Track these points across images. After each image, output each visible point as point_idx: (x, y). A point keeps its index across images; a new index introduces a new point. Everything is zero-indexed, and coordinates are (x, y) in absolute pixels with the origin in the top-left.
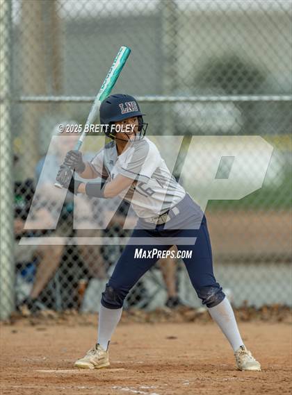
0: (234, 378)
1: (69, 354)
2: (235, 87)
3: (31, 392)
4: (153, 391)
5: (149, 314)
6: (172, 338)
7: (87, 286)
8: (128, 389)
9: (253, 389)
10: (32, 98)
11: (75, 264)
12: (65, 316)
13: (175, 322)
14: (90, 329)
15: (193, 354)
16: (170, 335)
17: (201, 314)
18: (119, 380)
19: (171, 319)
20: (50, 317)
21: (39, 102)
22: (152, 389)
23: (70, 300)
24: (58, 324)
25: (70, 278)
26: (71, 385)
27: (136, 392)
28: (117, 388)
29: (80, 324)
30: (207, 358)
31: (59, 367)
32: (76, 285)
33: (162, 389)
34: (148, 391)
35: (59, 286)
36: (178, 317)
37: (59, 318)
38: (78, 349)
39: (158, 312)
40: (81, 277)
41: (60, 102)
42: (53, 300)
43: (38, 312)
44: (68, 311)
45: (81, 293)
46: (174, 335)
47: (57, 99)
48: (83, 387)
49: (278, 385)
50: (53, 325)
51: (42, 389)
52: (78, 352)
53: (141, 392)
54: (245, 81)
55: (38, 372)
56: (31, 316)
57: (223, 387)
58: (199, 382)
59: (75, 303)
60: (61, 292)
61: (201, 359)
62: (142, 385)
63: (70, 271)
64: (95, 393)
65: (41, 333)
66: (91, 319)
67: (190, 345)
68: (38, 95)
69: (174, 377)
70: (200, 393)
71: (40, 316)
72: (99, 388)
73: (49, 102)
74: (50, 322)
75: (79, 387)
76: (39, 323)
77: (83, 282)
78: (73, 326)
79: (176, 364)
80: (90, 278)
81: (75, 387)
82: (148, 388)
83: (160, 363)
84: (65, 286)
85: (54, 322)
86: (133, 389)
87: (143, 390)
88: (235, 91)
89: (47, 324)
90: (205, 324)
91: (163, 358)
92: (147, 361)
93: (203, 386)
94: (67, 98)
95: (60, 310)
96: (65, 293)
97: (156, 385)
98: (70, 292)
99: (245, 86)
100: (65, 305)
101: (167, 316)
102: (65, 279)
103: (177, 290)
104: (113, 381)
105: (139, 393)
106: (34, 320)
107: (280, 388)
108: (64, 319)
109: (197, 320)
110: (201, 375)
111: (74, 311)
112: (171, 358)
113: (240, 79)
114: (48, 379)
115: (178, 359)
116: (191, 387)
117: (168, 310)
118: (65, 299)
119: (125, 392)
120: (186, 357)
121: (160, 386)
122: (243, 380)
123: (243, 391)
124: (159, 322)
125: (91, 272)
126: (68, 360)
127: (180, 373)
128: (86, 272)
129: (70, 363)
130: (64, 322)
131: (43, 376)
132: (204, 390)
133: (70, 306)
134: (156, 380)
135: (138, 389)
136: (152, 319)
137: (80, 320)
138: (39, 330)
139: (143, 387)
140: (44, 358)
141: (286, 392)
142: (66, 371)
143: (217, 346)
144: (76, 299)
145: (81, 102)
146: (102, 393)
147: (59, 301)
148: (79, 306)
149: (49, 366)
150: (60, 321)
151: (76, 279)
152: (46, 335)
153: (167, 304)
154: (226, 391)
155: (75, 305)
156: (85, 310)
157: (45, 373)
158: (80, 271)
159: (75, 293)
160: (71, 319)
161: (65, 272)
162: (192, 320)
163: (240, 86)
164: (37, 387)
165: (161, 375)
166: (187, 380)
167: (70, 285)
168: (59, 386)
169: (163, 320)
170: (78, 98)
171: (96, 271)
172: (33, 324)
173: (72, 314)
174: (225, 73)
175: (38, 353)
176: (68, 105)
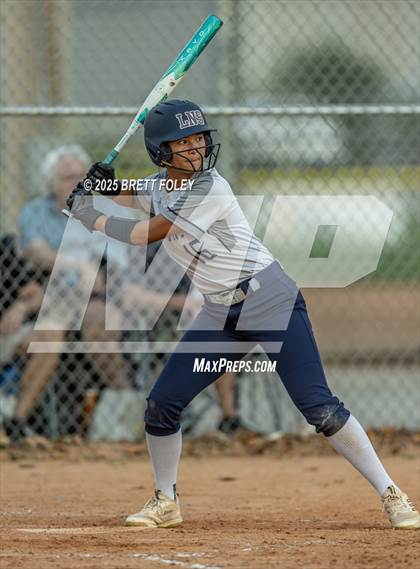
0: (320, 541)
1: (69, 504)
2: (326, 92)
3: (7, 563)
4: (196, 560)
5: (194, 442)
6: (228, 479)
7: (97, 399)
8: (157, 558)
9: (350, 558)
10: (12, 109)
11: (79, 366)
12: (64, 447)
13: (234, 455)
14: (102, 465)
15: (259, 505)
16: (225, 474)
17: (274, 443)
18: (143, 544)
19: (228, 451)
20: (41, 447)
21: (23, 115)
22: (194, 558)
23: (72, 420)
24: (53, 458)
25: (72, 388)
26: (69, 552)
27: (169, 562)
28: (140, 557)
29: (88, 459)
30: (280, 510)
31: (52, 524)
32: (80, 399)
33: (210, 558)
34: (187, 561)
35: (54, 400)
36: (238, 446)
37: (55, 449)
38: (83, 497)
39: (206, 440)
40: (88, 386)
41: (55, 115)
42: (46, 421)
43: (21, 440)
44: (68, 439)
45: (88, 410)
46: (232, 475)
47: (51, 110)
48: (88, 555)
49: (389, 552)
50: (44, 459)
51: (23, 559)
52: (83, 501)
53: (177, 563)
54: (341, 83)
55: (20, 532)
56: (11, 446)
57: (304, 554)
58: (266, 546)
59: (79, 426)
60: (58, 409)
61: (272, 512)
62: (180, 551)
63: (72, 377)
64: (106, 563)
65: (26, 472)
66: (105, 450)
67: (255, 490)
68: (21, 105)
69: (230, 539)
70: (268, 563)
71: (24, 447)
72: (112, 556)
73: (39, 115)
74: (40, 455)
75: (81, 555)
76: (23, 457)
77: (91, 393)
78: (76, 461)
79: (232, 519)
80: (103, 387)
81: (76, 555)
82: (187, 555)
83: (208, 518)
84: (64, 399)
85: (47, 455)
86: (164, 558)
87: (180, 559)
88: (326, 99)
89: (37, 459)
90: (279, 458)
91: (214, 510)
92: (189, 515)
93: (274, 553)
94: (67, 110)
95: (55, 436)
96: (64, 410)
97: (200, 552)
98: (71, 409)
99: (342, 91)
100: (64, 430)
101: (222, 446)
102: (64, 388)
103: (236, 405)
104: (135, 546)
105: (173, 564)
106: (16, 452)
107: (392, 556)
108: (61, 450)
109: (267, 452)
110: (272, 537)
111: (78, 438)
112: (224, 511)
113: (333, 81)
114: (34, 542)
115: (236, 512)
116: (254, 555)
117: (222, 437)
118: (64, 420)
119: (152, 563)
120: (249, 508)
121: (207, 553)
122: (333, 543)
123: (335, 561)
124: (210, 455)
125: (104, 378)
126: (67, 514)
127: (238, 532)
128: (96, 378)
129: (68, 518)
130: (62, 455)
131: (26, 538)
132: (273, 559)
133: (72, 431)
134: (201, 545)
135: (172, 558)
136: (198, 450)
137: (86, 452)
138: (23, 467)
139: (180, 555)
140: (30, 511)
141: (400, 561)
142: (62, 530)
143: (297, 491)
144: (80, 419)
145: (88, 115)
146: (116, 563)
147: (54, 423)
148: (86, 430)
149: (35, 523)
150: (56, 454)
151: (80, 389)
152: (34, 475)
153: (220, 428)
154: (309, 561)
155: (79, 428)
156: (95, 437)
157: (29, 534)
158: (87, 377)
159: (79, 409)
160: (73, 451)
161: (64, 378)
162: (260, 452)
163: (334, 90)
164: (16, 554)
165: (209, 536)
166: (248, 544)
167: (72, 398)
168: (51, 553)
169: (215, 451)
170: (83, 110)
171: (111, 377)
172: (14, 459)
173: (74, 443)
174: (309, 70)
175: (19, 503)
176: (68, 120)
